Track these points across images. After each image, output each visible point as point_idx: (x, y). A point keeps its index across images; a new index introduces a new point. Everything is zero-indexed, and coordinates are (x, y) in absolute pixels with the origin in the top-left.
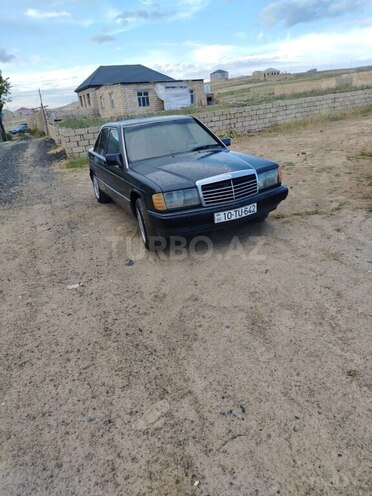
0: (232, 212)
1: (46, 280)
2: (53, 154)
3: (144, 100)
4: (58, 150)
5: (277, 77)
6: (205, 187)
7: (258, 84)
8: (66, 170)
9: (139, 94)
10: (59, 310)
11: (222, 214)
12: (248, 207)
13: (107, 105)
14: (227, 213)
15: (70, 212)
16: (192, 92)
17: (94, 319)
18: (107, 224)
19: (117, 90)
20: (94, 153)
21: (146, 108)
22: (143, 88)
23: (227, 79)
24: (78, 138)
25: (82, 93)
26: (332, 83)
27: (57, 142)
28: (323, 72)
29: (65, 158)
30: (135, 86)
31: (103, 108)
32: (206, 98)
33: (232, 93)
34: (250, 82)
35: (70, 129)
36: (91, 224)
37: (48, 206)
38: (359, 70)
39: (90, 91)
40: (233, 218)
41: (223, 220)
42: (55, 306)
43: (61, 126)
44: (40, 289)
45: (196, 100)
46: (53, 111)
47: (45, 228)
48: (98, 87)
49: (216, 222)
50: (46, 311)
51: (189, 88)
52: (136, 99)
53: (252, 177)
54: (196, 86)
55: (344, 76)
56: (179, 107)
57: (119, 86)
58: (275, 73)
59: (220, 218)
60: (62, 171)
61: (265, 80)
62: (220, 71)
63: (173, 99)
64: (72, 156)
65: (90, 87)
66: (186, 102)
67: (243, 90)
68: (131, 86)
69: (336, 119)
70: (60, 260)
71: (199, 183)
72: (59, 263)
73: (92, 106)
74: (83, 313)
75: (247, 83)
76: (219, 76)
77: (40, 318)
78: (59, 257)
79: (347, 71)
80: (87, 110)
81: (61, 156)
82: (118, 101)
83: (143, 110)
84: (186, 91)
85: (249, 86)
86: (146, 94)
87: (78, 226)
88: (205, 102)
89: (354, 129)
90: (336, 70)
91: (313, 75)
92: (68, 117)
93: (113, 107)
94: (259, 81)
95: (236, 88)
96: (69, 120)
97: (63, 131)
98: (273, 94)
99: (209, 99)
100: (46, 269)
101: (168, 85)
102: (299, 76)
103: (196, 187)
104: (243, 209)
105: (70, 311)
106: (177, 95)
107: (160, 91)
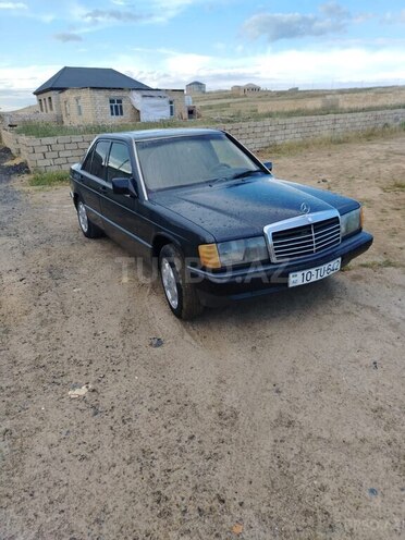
0: (313, 271)
1: (30, 376)
2: (11, 166)
3: (117, 109)
4: (17, 161)
5: (258, 94)
6: (276, 236)
7: (237, 100)
8: (31, 188)
9: (112, 101)
10: (63, 448)
11: (299, 274)
12: (332, 263)
13: (73, 110)
14: (305, 272)
15: (48, 251)
16: (171, 103)
17: (130, 470)
18: (105, 271)
19: (86, 95)
20: (83, 173)
21: (119, 117)
22: (115, 95)
23: (204, 92)
24: (45, 149)
25: (42, 96)
26: (317, 104)
27: (14, 152)
28: (305, 91)
29: (28, 172)
30: (107, 91)
31: (67, 115)
32: (186, 110)
33: (210, 107)
34: (229, 97)
35: (33, 138)
36: (83, 271)
37: (15, 242)
38: (342, 92)
39: (53, 94)
40: (314, 279)
41: (300, 283)
42: (53, 437)
43: (19, 132)
44: (22, 396)
45: (176, 112)
46: (7, 114)
47: (14, 277)
48: (62, 90)
49: (291, 285)
50: (38, 449)
51: (169, 98)
52: (107, 107)
53: (335, 220)
54: (176, 96)
55: (328, 97)
56: (157, 119)
57: (89, 90)
58: (255, 89)
59: (296, 279)
60: (26, 189)
61: (245, 96)
62: (197, 83)
63: (150, 110)
64: (37, 169)
65: (52, 89)
66: (165, 114)
67: (222, 105)
68: (102, 92)
69: (340, 142)
70: (47, 336)
71: (268, 229)
72: (46, 343)
73: (55, 111)
74: (106, 455)
75: (226, 97)
76: (196, 88)
77: (32, 467)
78: (45, 331)
79: (330, 92)
80: (47, 116)
81: (22, 169)
82: (87, 108)
83: (115, 120)
84: (165, 102)
85: (228, 101)
86: (120, 101)
87: (66, 275)
88: (186, 115)
89: (365, 155)
90: (317, 91)
91: (294, 93)
92: (24, 122)
93: (80, 114)
94: (239, 97)
95: (214, 102)
96: (26, 127)
97: (24, 138)
98: (256, 111)
99: (191, 112)
100: (26, 354)
101: (145, 93)
102: (280, 94)
103: (263, 235)
104: (326, 266)
105: (82, 451)
106: (154, 106)
107: (136, 99)
